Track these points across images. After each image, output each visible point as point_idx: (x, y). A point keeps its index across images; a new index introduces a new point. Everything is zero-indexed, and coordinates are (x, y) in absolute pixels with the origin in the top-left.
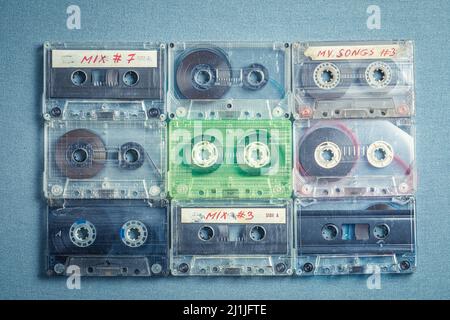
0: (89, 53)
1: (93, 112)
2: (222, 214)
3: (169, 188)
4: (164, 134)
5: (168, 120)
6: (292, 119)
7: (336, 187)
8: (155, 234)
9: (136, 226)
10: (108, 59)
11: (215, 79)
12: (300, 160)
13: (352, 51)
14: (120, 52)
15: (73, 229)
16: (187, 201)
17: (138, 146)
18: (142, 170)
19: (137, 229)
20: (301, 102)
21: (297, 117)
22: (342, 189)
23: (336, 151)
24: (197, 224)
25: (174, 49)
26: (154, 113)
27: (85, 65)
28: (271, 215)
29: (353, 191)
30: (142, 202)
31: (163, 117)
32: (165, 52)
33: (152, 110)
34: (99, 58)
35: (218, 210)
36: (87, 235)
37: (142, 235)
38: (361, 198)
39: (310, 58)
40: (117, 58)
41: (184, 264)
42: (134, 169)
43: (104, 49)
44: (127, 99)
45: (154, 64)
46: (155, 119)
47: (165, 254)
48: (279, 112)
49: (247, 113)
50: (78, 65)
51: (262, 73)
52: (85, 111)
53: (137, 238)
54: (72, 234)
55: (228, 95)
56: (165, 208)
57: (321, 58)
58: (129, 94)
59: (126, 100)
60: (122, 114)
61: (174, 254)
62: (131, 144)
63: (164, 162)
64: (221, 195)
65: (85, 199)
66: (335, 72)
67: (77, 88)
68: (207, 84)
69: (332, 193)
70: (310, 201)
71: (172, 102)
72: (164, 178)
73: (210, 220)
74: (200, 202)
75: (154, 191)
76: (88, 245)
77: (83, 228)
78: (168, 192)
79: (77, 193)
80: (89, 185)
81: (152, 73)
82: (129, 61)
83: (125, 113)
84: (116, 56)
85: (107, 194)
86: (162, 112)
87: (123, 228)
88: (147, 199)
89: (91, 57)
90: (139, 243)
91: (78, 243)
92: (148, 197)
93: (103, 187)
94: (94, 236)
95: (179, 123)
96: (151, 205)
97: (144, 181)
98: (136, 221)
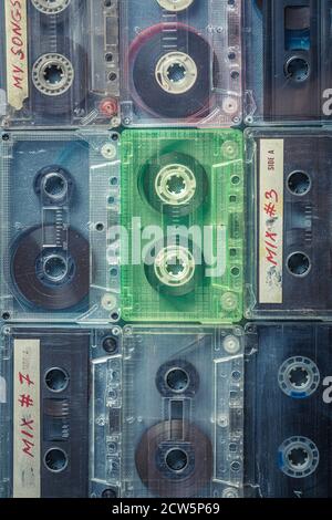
0: (18, 445)
1: (109, 439)
2: (268, 239)
3: (228, 322)
5: (122, 323)
6: (121, 128)
7: (227, 60)
8: (301, 345)
9: (286, 374)
10: (27, 415)
11: (57, 250)
12: (184, 116)
13: (13, 34)
14: (17, 397)
15: (290, 472)
16: (248, 294)
17: (161, 370)
18: (199, 364)
19: (292, 373)
20: (93, 115)
21: (116, 122)
22: (229, 49)
23: (169, 60)
24: (285, 279)
25: (11, 312)
26: (110, 343)
27: (36, 450)
28: (271, 162)
29: (233, 31)
30: (249, 367)
31: (116, 331)
32: (15, 326)
33: (106, 347)
34: (25, 428)
35: (263, 246)
36: (301, 450)
37: (301, 364)
38: (245, 21)
39: (26, 101)
40: (26, 401)
42: (198, 377)
43: (12, 421)
44: (89, 387)
45: (34, 344)
46: (121, 342)
48: (109, 150)
49: (111, 200)
50: (36, 461)
51: (48, 176)
53: (305, 373)
54: (300, 474)
55: (82, 228)
56: (259, 328)
57: (24, 84)
58: (81, 384)
59: (85, 388)
60: (111, 394)
62: (159, 381)
63: (187, 330)
64: (240, 240)
65: (245, 454)
66: (46, 62)
67: (72, 463)
68: (65, 261)
69: (237, 66)
70: (248, 101)
71: (93, 316)
72: (212, 330)
73: (278, 258)
74: (250, 273)
75: (231, 344)
76: (316, 449)
77: (290, 457)
78: (234, 323)
79: (235, 465)
80: (223, 447)
81: (49, 346)
82: (30, 382)
83: (111, 390)
84: (22, 402)
85: (238, 418)
86: (109, 332)
87: (289, 394)
88: (245, 357)
89: (25, 441)
90: (314, 369)
91: (313, 464)
92: (242, 355)
93: (226, 424)
94: (303, 440)
95: (127, 305)
96: (253, 350)
97: (216, 361)
98: (280, 373)
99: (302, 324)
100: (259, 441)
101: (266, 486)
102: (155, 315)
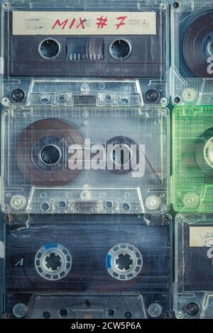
0: (62, 16)
3: (172, 200)
4: (165, 125)
5: (170, 107)
8: (152, 263)
9: (126, 251)
10: (89, 23)
14: (105, 14)
15: (40, 255)
16: (197, 217)
17: (130, 141)
19: (128, 256)
25: (178, 10)
26: (152, 97)
27: (59, 31)
30: (134, 219)
31: (164, 102)
32: (167, 14)
33: (150, 92)
34: (78, 22)
36: (59, 264)
37: (135, 264)
40: (102, 22)
41: (193, 304)
42: (124, 173)
43: (82, 10)
44: (115, 77)
45: (152, 30)
46: (153, 105)
47: (167, 290)
50: (49, 31)
52: (57, 95)
53: (127, 268)
54: (38, 264)
56: (167, 227)
58: (117, 70)
59: (113, 78)
60: (109, 98)
61: (180, 290)
62: (120, 139)
65: (56, 215)
67: (46, 62)
71: (177, 82)
72: (165, 185)
75: (153, 202)
76: (60, 278)
77: (52, 255)
78: (171, 205)
79: (46, 206)
80: (63, 195)
81: (150, 43)
82: (118, 26)
83: (112, 97)
84: (101, 19)
85: (88, 208)
86: (163, 95)
87: (109, 254)
88: (142, 215)
89: (66, 21)
90: (131, 275)
91: (47, 275)
92: (144, 212)
93: (83, 198)
94: (68, 266)
95: (187, 111)
96: (148, 222)
97: (138, 189)
98: (127, 245)
99: (171, 265)
100: (67, 227)
101: (27, 233)
102: (177, 135)
